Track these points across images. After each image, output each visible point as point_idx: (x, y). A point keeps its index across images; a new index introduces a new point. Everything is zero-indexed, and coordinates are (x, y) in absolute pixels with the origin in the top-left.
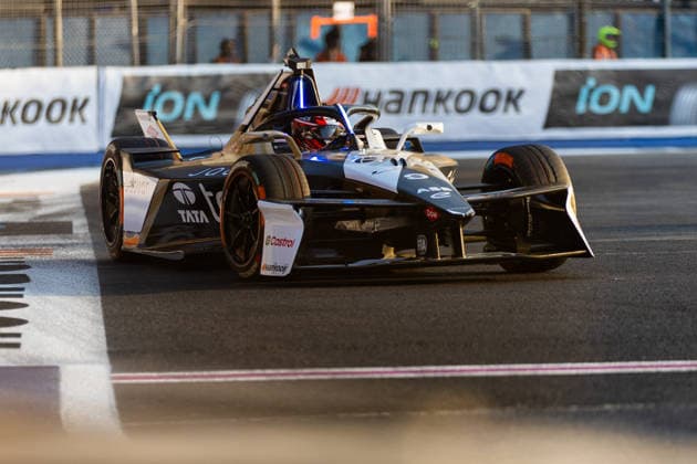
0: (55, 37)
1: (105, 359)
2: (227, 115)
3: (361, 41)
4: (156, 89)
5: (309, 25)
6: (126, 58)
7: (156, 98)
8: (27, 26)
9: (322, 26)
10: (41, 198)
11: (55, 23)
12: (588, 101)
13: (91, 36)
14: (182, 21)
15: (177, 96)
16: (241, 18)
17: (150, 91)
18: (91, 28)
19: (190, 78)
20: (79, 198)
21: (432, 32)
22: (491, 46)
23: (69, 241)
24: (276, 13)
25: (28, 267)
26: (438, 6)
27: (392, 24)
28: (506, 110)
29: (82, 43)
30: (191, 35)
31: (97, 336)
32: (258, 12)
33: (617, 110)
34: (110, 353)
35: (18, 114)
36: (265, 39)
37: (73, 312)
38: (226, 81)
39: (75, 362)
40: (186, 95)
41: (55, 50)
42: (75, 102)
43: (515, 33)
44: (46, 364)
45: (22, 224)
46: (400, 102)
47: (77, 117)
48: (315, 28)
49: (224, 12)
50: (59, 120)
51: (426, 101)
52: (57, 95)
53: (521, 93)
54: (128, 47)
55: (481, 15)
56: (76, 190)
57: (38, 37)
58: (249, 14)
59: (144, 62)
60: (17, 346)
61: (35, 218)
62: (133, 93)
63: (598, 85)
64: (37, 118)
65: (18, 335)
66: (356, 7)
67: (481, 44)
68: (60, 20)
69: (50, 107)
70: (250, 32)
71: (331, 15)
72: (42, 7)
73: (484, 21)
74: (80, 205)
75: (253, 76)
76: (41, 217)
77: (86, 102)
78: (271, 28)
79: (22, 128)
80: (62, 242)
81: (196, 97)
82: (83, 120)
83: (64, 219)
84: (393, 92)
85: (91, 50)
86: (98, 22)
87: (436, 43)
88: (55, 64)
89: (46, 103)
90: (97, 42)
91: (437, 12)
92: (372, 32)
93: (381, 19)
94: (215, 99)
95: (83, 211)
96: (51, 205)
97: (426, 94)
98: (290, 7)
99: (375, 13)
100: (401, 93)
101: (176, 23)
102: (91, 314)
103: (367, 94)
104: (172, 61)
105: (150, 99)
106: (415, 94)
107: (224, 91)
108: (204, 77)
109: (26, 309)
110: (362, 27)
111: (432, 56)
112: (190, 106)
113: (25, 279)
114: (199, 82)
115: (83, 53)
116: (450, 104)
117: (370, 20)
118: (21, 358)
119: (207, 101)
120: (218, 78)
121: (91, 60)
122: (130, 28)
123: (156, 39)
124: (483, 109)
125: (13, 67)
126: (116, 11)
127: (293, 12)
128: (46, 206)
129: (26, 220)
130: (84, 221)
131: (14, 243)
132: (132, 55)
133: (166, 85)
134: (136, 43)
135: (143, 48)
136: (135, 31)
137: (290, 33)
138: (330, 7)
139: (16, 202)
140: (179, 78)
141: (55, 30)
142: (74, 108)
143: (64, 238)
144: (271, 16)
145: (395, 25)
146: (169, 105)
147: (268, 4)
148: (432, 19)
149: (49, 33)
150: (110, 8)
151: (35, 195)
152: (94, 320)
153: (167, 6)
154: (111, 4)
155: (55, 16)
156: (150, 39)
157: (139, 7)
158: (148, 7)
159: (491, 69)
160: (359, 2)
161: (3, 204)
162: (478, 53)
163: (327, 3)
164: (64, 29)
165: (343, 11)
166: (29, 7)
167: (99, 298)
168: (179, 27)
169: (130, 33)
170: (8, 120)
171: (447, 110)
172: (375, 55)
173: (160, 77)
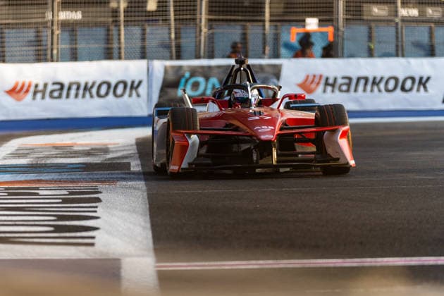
0: (119, 39)
1: (152, 253)
4: (187, 75)
5: (289, 33)
6: (168, 54)
7: (187, 81)
8: (101, 32)
9: (298, 34)
10: (109, 146)
11: (119, 30)
13: (143, 39)
14: (204, 30)
15: (201, 80)
16: (244, 28)
17: (183, 76)
18: (144, 34)
19: (210, 67)
20: (135, 147)
21: (370, 38)
22: (408, 47)
24: (267, 24)
25: (101, 192)
26: (374, 21)
27: (343, 32)
28: (418, 90)
29: (139, 44)
30: (211, 39)
31: (146, 238)
32: (256, 24)
35: (94, 91)
36: (260, 42)
37: (130, 222)
39: (131, 256)
40: (207, 79)
41: (120, 48)
42: (133, 82)
43: (425, 39)
44: (111, 256)
45: (96, 164)
46: (349, 85)
47: (134, 92)
48: (292, 35)
49: (232, 23)
50: (122, 95)
51: (366, 84)
52: (120, 78)
53: (428, 79)
54: (168, 47)
55: (402, 27)
56: (133, 142)
57: (108, 40)
58: (249, 25)
59: (179, 57)
60: (92, 245)
61: (106, 160)
62: (171, 77)
64: (107, 94)
65: (93, 238)
66: (320, 21)
67: (402, 46)
68: (122, 28)
69: (116, 87)
70: (250, 37)
71: (304, 26)
72: (111, 20)
73: (404, 31)
74: (136, 152)
76: (109, 159)
77: (140, 83)
78: (264, 34)
79: (97, 100)
80: (124, 176)
81: (214, 80)
82: (138, 95)
83: (125, 161)
84: (344, 78)
85: (143, 48)
86: (148, 30)
87: (372, 46)
88: (120, 58)
89: (113, 83)
90: (147, 43)
91: (373, 25)
92: (331, 38)
93: (337, 29)
95: (137, 155)
96: (116, 151)
97: (366, 79)
98: (276, 21)
99: (332, 25)
100: (350, 79)
101: (201, 31)
102: (143, 223)
103: (327, 79)
104: (198, 57)
105: (183, 81)
106: (359, 79)
108: (219, 67)
109: (98, 220)
110: (324, 34)
111: (371, 54)
112: (210, 86)
113: (98, 200)
114: (216, 71)
115: (138, 50)
116: (382, 86)
117: (330, 29)
118: (95, 253)
121: (143, 55)
122: (170, 34)
123: (187, 42)
124: (403, 89)
125: (91, 59)
126: (161, 23)
127: (279, 24)
128: (113, 152)
129: (99, 162)
130: (138, 162)
131: (91, 176)
132: (171, 52)
133: (194, 72)
134: (173, 44)
135: (178, 47)
136: (173, 36)
137: (276, 38)
138: (304, 21)
139: (92, 149)
140: (202, 67)
141: (119, 35)
142: (132, 87)
144: (264, 26)
145: (345, 34)
146: (196, 85)
147: (262, 18)
148: (370, 28)
149: (115, 37)
150: (158, 20)
151: (106, 145)
152: (144, 228)
153: (194, 19)
154: (157, 18)
155: (120, 26)
156: (184, 41)
157: (175, 20)
158: (183, 19)
159: (409, 63)
160: (321, 18)
161: (84, 151)
162: (400, 53)
163: (301, 18)
164: (125, 35)
165: (312, 24)
166: (102, 19)
167: (148, 213)
168: (203, 34)
169: (170, 38)
170: (88, 95)
171: (380, 91)
172: (332, 53)
173: (189, 67)
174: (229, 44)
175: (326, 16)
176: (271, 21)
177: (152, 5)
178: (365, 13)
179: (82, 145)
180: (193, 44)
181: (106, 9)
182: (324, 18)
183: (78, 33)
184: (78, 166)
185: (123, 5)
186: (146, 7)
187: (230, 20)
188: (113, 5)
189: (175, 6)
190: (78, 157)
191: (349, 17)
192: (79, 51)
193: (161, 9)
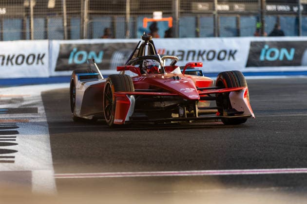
0: (30, 27)
1: (52, 168)
2: (107, 61)
3: (165, 29)
4: (75, 50)
5: (143, 22)
6: (62, 37)
7: (75, 54)
8: (18, 22)
9: (148, 22)
10: (24, 97)
11: (30, 21)
12: (265, 55)
13: (46, 26)
14: (86, 20)
15: (84, 53)
16: (113, 19)
17: (72, 51)
18: (46, 23)
19: (90, 45)
20: (41, 98)
21: (197, 25)
22: (222, 30)
23: (36, 116)
24: (128, 16)
25: (18, 127)
26: (200, 13)
27: (179, 21)
28: (229, 59)
29: (42, 30)
30: (91, 26)
31: (48, 157)
32: (120, 16)
33: (278, 59)
34: (54, 165)
35: (14, 60)
36: (122, 27)
37: (38, 147)
38: (106, 46)
39: (38, 169)
40: (88, 52)
41: (30, 33)
42: (39, 55)
43: (233, 25)
44: (26, 170)
45: (16, 109)
46: (182, 56)
47: (40, 62)
48: (145, 23)
49: (105, 16)
50: (32, 63)
51: (194, 55)
52: (31, 52)
53: (236, 51)
54: (62, 31)
55: (218, 17)
56: (40, 94)
57: (23, 27)
58: (116, 17)
59: (69, 38)
60: (13, 162)
61: (21, 106)
62: (65, 51)
63: (269, 48)
64: (22, 62)
65: (14, 157)
66: (164, 14)
67: (218, 30)
68: (32, 19)
69: (28, 58)
70: (117, 25)
71: (152, 17)
72: (24, 14)
73: (219, 20)
74: (41, 100)
75: (118, 44)
76: (24, 106)
77: (44, 55)
78: (126, 23)
79: (15, 67)
80: (33, 116)
81: (93, 53)
82: (43, 63)
83: (34, 107)
84: (179, 51)
85: (46, 32)
86: (49, 20)
87: (198, 30)
88: (30, 39)
89: (26, 56)
90: (49, 29)
91: (199, 16)
92: (170, 25)
93: (174, 19)
94: (101, 54)
95: (42, 103)
96: (29, 100)
97: (194, 52)
98: (133, 14)
99: (171, 16)
100: (183, 52)
101: (83, 21)
102: (46, 148)
103: (168, 52)
104: (82, 38)
105: (72, 54)
106: (189, 52)
107: (105, 50)
108: (96, 45)
109: (17, 146)
110: (166, 23)
111: (197, 35)
112: (90, 57)
113: (17, 133)
114: (94, 47)
115: (43, 34)
116: (205, 56)
117: (169, 19)
118: (15, 167)
119: (98, 55)
120: (102, 45)
121: (46, 37)
122: (63, 23)
123: (75, 28)
124: (219, 58)
125: (12, 39)
126: (57, 15)
127: (136, 16)
128: (26, 101)
129: (17, 107)
130: (43, 107)
131: (12, 117)
132: (64, 35)
133: (79, 48)
134: (66, 29)
135: (69, 31)
136: (65, 24)
137: (134, 25)
138: (152, 14)
139: (13, 99)
140: (85, 45)
141: (30, 24)
142: (39, 58)
143: (34, 115)
144: (126, 17)
145: (180, 22)
146: (81, 57)
147: (124, 12)
148: (197, 18)
149: (28, 25)
150: (55, 14)
151: (22, 96)
152: (47, 151)
153: (79, 13)
154: (55, 12)
155: (30, 18)
156: (73, 28)
157: (67, 14)
158: (71, 13)
159: (223, 41)
160: (164, 11)
161: (7, 100)
162: (217, 35)
163: (150, 12)
164: (34, 23)
165: (158, 16)
166: (19, 14)
167: (49, 141)
168: (85, 23)
169: (63, 25)
170: (10, 63)
171: (203, 59)
172: (172, 35)
173: (77, 45)
174: (103, 29)
175: (167, 10)
176: (131, 14)
177: (51, 4)
178: (193, 8)
179: (6, 96)
180: (79, 30)
181: (22, 7)
182: (166, 11)
183: (4, 23)
184: (3, 110)
185: (32, 4)
186: (47, 5)
187: (103, 14)
188: (26, 4)
189: (67, 5)
190: (3, 104)
191: (182, 11)
192: (3, 35)
193: (57, 6)
